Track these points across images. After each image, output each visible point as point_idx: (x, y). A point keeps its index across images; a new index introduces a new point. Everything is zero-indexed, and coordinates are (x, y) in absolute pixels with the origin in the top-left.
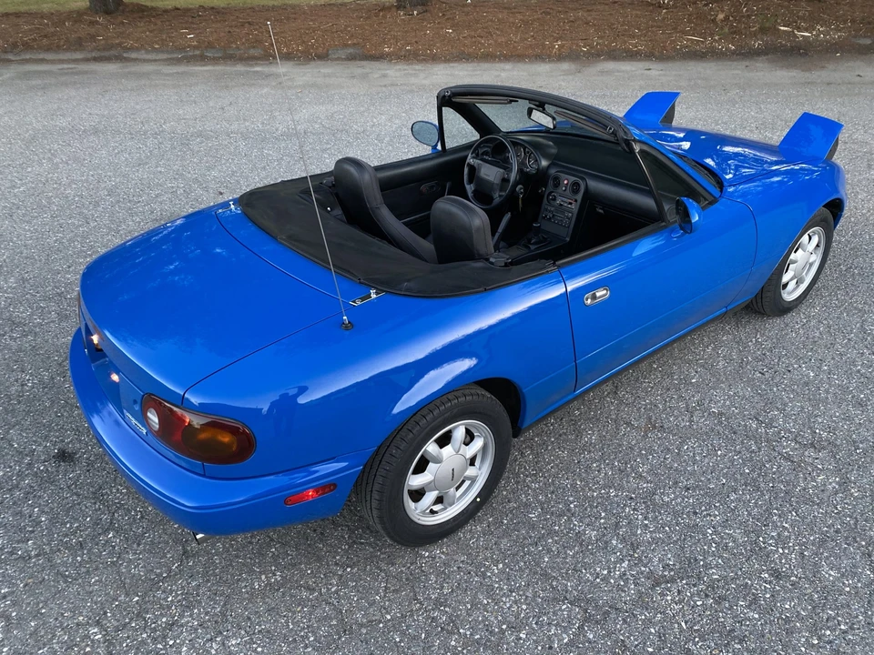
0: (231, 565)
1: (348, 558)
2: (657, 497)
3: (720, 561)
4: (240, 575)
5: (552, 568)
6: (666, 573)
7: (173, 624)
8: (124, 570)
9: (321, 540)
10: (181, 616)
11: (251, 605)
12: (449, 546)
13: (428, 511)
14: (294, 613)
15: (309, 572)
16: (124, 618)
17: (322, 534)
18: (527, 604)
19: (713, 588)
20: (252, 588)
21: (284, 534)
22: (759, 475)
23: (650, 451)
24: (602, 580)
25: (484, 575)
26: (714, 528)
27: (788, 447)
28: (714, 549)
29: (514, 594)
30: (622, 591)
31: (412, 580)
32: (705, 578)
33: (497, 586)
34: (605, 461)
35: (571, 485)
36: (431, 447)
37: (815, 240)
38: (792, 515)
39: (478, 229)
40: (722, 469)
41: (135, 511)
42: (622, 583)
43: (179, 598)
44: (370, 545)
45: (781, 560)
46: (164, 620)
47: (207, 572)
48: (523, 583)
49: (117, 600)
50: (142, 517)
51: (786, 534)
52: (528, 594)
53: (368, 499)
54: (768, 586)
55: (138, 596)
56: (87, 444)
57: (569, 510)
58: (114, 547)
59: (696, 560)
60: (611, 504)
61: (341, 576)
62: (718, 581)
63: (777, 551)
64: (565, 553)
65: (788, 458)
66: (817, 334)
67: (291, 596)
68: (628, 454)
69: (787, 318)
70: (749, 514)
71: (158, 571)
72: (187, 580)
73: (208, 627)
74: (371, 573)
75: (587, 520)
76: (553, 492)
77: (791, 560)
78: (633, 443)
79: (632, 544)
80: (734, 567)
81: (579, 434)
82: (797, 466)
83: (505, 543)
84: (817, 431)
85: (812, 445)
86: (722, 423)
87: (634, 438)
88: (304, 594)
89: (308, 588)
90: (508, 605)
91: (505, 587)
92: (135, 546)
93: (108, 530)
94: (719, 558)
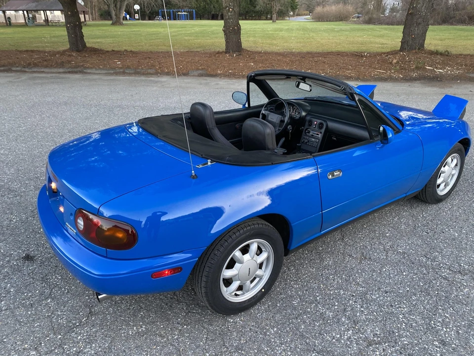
0: (117, 320)
1: (185, 320)
2: (368, 296)
3: (408, 333)
4: (121, 326)
5: (307, 332)
6: (375, 339)
7: (79, 352)
8: (54, 320)
9: (170, 310)
10: (85, 348)
11: (126, 344)
12: (245, 317)
13: (234, 294)
14: (151, 349)
15: (162, 327)
16: (51, 347)
17: (171, 306)
18: (291, 352)
19: (405, 349)
20: (127, 334)
21: (149, 305)
22: (429, 287)
23: (363, 270)
24: (336, 340)
25: (265, 334)
26: (403, 314)
27: (445, 273)
28: (404, 327)
29: (283, 346)
30: (349, 347)
31: (222, 335)
32: (399, 343)
33: (273, 340)
34: (337, 275)
35: (318, 287)
36: (237, 253)
37: (455, 161)
38: (450, 310)
39: (268, 134)
40: (407, 282)
41: (65, 288)
42: (349, 343)
43: (85, 337)
44: (198, 314)
45: (445, 334)
46: (75, 349)
47: (102, 324)
48: (289, 340)
49: (48, 337)
50: (68, 292)
51: (447, 320)
52: (291, 346)
53: (200, 281)
54: (438, 349)
55: (61, 335)
56: (41, 252)
57: (316, 300)
58: (50, 307)
59: (393, 332)
60: (341, 298)
61: (181, 330)
62: (408, 345)
63: (442, 330)
64: (314, 324)
65: (446, 278)
66: (458, 214)
67: (151, 340)
68: (350, 272)
69: (440, 205)
70: (424, 308)
71: (74, 322)
72: (90, 328)
74: (198, 329)
75: (327, 306)
76: (307, 290)
77: (451, 335)
78: (354, 266)
79: (354, 321)
80: (417, 337)
81: (322, 260)
82: (451, 283)
83: (278, 317)
84: (462, 265)
85: (460, 272)
86: (405, 258)
87: (353, 263)
88: (158, 339)
89: (161, 336)
90: (280, 352)
91: (278, 341)
92: (62, 307)
93: (48, 298)
94: (407, 332)
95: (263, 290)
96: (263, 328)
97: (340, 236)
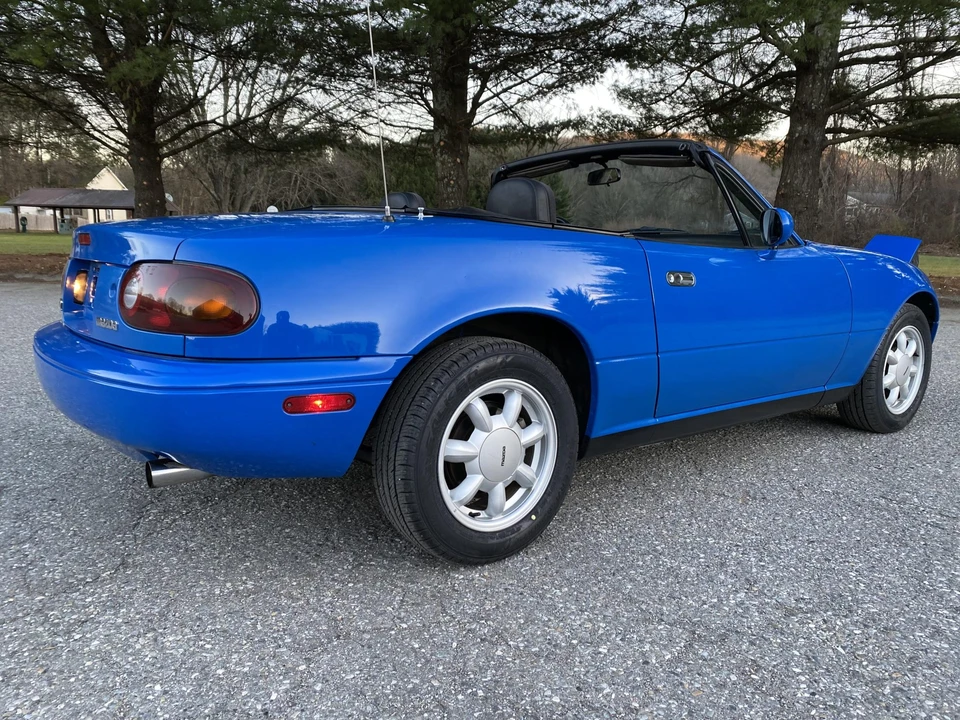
0: (185, 574)
1: (350, 576)
2: (771, 546)
3: (875, 597)
4: (196, 582)
5: (639, 594)
6: (802, 606)
7: (86, 621)
8: (33, 574)
9: (316, 561)
10: (101, 614)
11: (205, 607)
12: (492, 572)
14: (266, 617)
15: (295, 583)
16: (17, 612)
17: (317, 555)
18: (606, 623)
19: (874, 621)
20: (209, 594)
21: (265, 553)
22: (904, 535)
23: (754, 514)
24: (711, 606)
25: (542, 597)
26: (856, 571)
27: (933, 518)
28: (863, 588)
29: (586, 613)
30: (742, 617)
31: (439, 597)
32: (860, 612)
33: (561, 605)
34: (696, 518)
35: (655, 533)
36: (475, 403)
37: (913, 347)
39: (542, 199)
40: (853, 530)
41: (68, 530)
42: (741, 611)
43: (103, 599)
44: (383, 566)
46: (74, 617)
47: (150, 579)
48: (599, 604)
49: (12, 598)
50: (75, 535)
52: (607, 614)
55: (44, 595)
56: (24, 481)
57: (656, 551)
58: (27, 555)
59: (841, 596)
60: (711, 549)
61: (340, 590)
62: (879, 614)
64: (656, 582)
65: (937, 526)
67: (265, 602)
68: (725, 515)
70: (902, 563)
71: (81, 576)
72: (119, 585)
73: (137, 625)
74: (382, 588)
75: (681, 559)
76: (631, 537)
78: (730, 507)
79: (747, 579)
80: (898, 603)
81: (659, 498)
83: (568, 572)
86: (840, 499)
87: (729, 504)
88: (284, 601)
89: (290, 596)
90: (579, 623)
91: (573, 607)
92: (56, 556)
93: (24, 542)
94: (873, 595)
95: (534, 517)
96: (536, 589)
97: (692, 470)
